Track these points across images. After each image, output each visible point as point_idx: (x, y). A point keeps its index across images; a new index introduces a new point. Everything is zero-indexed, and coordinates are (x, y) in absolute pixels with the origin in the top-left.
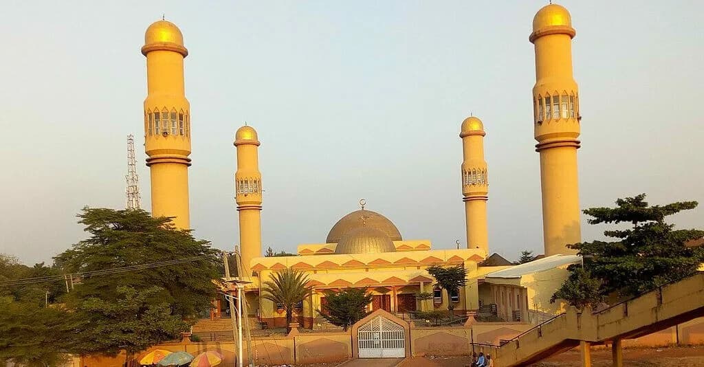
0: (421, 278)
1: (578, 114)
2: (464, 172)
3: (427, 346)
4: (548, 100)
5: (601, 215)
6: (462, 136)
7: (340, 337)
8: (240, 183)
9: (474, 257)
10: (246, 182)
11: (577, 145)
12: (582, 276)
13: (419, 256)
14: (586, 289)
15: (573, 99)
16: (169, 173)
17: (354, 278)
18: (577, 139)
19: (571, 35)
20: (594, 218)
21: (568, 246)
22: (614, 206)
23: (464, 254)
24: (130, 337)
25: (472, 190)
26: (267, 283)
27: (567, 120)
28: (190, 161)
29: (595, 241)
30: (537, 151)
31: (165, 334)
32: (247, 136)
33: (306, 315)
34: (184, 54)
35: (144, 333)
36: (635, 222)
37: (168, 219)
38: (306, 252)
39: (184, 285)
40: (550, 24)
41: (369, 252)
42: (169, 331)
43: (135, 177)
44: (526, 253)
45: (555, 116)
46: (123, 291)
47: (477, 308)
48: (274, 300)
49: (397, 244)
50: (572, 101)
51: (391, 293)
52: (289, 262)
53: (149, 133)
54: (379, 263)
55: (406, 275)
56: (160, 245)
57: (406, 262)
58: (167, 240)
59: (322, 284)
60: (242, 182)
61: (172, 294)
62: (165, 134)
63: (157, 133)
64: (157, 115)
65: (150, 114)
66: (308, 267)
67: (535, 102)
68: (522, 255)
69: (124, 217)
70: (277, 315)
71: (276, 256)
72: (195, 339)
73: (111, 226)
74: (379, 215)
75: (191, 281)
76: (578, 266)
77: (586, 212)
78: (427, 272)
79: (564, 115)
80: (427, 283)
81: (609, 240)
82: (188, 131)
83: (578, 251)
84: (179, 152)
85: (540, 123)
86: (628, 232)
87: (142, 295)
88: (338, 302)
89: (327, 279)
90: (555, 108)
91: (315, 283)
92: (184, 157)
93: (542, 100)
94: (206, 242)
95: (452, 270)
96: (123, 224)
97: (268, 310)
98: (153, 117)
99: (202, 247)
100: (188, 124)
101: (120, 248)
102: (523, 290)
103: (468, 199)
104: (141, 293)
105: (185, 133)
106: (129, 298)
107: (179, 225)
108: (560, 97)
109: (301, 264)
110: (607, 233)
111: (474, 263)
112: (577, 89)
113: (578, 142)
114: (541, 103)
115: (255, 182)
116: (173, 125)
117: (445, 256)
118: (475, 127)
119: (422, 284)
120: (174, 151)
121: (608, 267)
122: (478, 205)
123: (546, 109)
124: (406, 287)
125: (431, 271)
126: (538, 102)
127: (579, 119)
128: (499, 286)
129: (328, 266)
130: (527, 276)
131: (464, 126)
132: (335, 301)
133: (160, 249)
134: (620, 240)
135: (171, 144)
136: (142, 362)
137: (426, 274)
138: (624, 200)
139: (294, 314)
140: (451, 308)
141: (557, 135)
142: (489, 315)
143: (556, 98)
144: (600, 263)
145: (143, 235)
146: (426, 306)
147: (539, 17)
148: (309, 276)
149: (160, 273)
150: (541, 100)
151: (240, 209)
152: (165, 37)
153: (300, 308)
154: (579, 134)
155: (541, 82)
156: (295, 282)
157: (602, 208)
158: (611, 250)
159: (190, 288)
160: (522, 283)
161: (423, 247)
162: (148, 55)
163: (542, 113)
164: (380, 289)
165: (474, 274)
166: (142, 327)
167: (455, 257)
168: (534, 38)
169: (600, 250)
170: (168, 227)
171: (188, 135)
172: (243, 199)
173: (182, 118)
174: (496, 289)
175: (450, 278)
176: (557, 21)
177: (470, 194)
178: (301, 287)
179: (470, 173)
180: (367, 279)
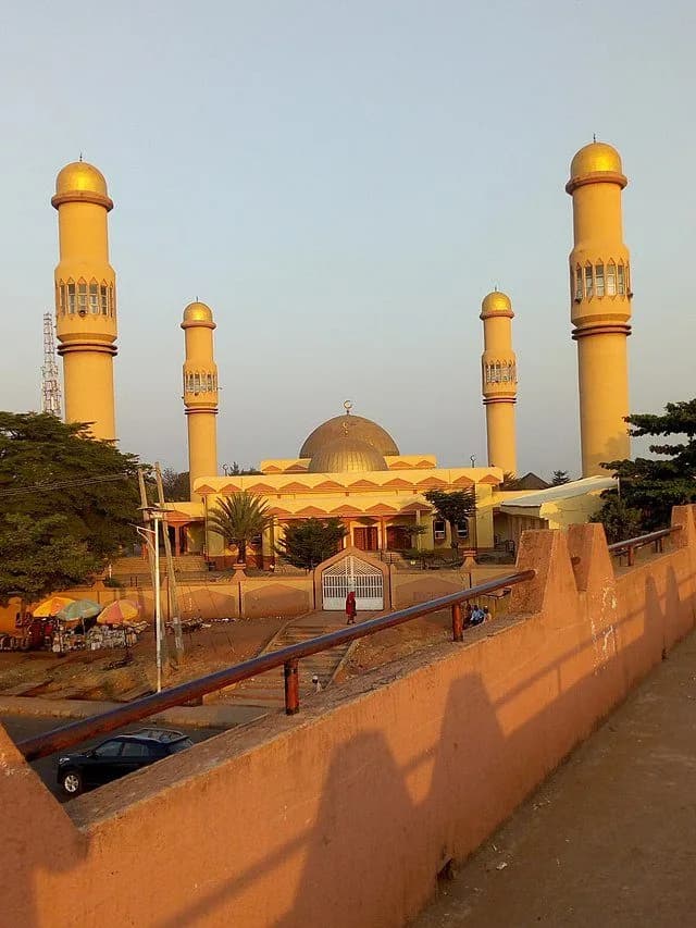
0: (417, 505)
1: (628, 290)
2: (484, 365)
3: (412, 596)
4: (589, 271)
5: (646, 425)
6: (482, 318)
7: (300, 583)
8: (190, 378)
9: (488, 479)
10: (197, 377)
11: (626, 330)
12: (615, 505)
13: (415, 477)
14: (620, 523)
15: (622, 269)
16: (88, 364)
17: (328, 505)
18: (627, 324)
19: (622, 184)
20: (636, 429)
21: (602, 465)
22: (662, 413)
23: (476, 474)
24: (21, 580)
25: (495, 389)
26: (213, 510)
27: (613, 298)
28: (116, 348)
29: (638, 459)
30: (573, 338)
31: (67, 576)
32: (198, 316)
33: (267, 552)
34: (109, 207)
35: (39, 575)
36: (690, 435)
37: (85, 425)
38: (273, 470)
39: (103, 513)
40: (593, 170)
41: (352, 470)
42: (72, 573)
43: (55, 369)
44: (560, 474)
45: (598, 292)
46: (15, 520)
47: (492, 546)
48: (223, 534)
49: (389, 460)
50: (620, 272)
51: (378, 525)
52: (244, 483)
53: (61, 310)
54: (363, 486)
55: (397, 502)
56: (71, 460)
57: (398, 484)
58: (80, 453)
59: (286, 512)
60: (191, 377)
61: (87, 525)
62: (83, 313)
63: (73, 312)
64: (72, 288)
65: (63, 287)
66: (269, 490)
67: (572, 274)
68: (555, 477)
69: (25, 422)
70: (228, 553)
71: (244, 474)
72: (112, 584)
73: (9, 434)
74: (369, 422)
75: (112, 507)
76: (614, 491)
77: (627, 420)
78: (424, 498)
79: (611, 290)
80: (425, 512)
81: (655, 457)
82: (113, 310)
83: (615, 471)
84: (100, 336)
85: (578, 301)
86: (680, 448)
87: (40, 526)
88: (299, 537)
89: (294, 506)
90: (597, 282)
91: (277, 511)
92: (109, 343)
93: (581, 271)
94: (132, 456)
95: (458, 496)
96: (23, 431)
97: (217, 547)
98: (67, 290)
99: (127, 463)
100: (113, 299)
101: (18, 463)
102: (544, 523)
103: (490, 401)
104: (38, 524)
105: (108, 310)
106: (21, 529)
107: (98, 433)
108: (605, 267)
109: (261, 487)
110: (653, 449)
111: (488, 487)
112: (628, 256)
113: (629, 328)
114: (580, 275)
115: (209, 376)
116: (94, 300)
117: (449, 477)
118: (500, 305)
119: (418, 513)
120: (96, 336)
121: (650, 494)
122: (502, 410)
123: (586, 283)
124: (397, 517)
125: (429, 496)
126: (575, 272)
127: (630, 296)
128: (517, 517)
129: (295, 488)
130: (549, 505)
131: (486, 303)
132: (296, 536)
133: (70, 465)
134: (670, 458)
135: (91, 326)
136: (36, 614)
137: (423, 500)
138: (676, 405)
139: (249, 552)
140: (454, 546)
141: (600, 318)
142: (503, 554)
143: (600, 269)
144: (641, 488)
145: (48, 446)
146: (424, 542)
147: (579, 159)
148: (271, 502)
149: (72, 498)
150: (579, 271)
151: (189, 413)
152: (82, 183)
153: (258, 544)
154: (629, 317)
155: (580, 247)
156: (250, 510)
157: (647, 416)
158: (657, 472)
159: (111, 515)
160: (542, 513)
161: (424, 465)
162: (61, 207)
163: (581, 290)
164: (362, 519)
165: (487, 501)
166: (35, 568)
167: (464, 479)
168: (572, 188)
169: (642, 471)
170: (84, 436)
171: (113, 314)
172: (193, 399)
173: (105, 292)
174: (514, 521)
175: (453, 507)
176: (603, 165)
177: (493, 394)
178: (258, 515)
179: (492, 367)
180: (346, 507)
